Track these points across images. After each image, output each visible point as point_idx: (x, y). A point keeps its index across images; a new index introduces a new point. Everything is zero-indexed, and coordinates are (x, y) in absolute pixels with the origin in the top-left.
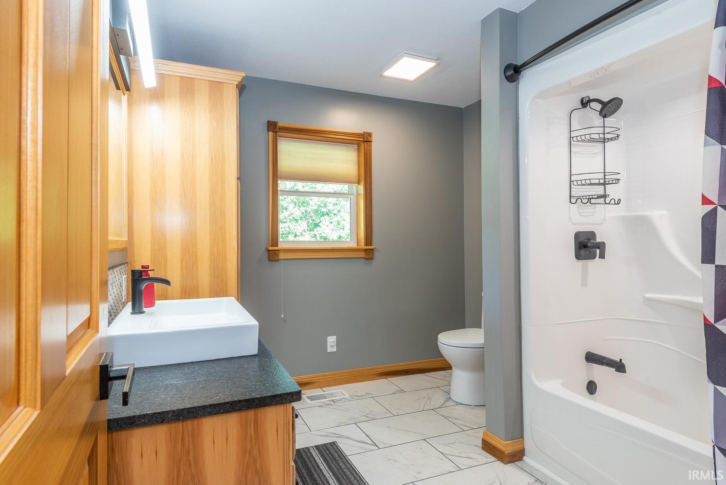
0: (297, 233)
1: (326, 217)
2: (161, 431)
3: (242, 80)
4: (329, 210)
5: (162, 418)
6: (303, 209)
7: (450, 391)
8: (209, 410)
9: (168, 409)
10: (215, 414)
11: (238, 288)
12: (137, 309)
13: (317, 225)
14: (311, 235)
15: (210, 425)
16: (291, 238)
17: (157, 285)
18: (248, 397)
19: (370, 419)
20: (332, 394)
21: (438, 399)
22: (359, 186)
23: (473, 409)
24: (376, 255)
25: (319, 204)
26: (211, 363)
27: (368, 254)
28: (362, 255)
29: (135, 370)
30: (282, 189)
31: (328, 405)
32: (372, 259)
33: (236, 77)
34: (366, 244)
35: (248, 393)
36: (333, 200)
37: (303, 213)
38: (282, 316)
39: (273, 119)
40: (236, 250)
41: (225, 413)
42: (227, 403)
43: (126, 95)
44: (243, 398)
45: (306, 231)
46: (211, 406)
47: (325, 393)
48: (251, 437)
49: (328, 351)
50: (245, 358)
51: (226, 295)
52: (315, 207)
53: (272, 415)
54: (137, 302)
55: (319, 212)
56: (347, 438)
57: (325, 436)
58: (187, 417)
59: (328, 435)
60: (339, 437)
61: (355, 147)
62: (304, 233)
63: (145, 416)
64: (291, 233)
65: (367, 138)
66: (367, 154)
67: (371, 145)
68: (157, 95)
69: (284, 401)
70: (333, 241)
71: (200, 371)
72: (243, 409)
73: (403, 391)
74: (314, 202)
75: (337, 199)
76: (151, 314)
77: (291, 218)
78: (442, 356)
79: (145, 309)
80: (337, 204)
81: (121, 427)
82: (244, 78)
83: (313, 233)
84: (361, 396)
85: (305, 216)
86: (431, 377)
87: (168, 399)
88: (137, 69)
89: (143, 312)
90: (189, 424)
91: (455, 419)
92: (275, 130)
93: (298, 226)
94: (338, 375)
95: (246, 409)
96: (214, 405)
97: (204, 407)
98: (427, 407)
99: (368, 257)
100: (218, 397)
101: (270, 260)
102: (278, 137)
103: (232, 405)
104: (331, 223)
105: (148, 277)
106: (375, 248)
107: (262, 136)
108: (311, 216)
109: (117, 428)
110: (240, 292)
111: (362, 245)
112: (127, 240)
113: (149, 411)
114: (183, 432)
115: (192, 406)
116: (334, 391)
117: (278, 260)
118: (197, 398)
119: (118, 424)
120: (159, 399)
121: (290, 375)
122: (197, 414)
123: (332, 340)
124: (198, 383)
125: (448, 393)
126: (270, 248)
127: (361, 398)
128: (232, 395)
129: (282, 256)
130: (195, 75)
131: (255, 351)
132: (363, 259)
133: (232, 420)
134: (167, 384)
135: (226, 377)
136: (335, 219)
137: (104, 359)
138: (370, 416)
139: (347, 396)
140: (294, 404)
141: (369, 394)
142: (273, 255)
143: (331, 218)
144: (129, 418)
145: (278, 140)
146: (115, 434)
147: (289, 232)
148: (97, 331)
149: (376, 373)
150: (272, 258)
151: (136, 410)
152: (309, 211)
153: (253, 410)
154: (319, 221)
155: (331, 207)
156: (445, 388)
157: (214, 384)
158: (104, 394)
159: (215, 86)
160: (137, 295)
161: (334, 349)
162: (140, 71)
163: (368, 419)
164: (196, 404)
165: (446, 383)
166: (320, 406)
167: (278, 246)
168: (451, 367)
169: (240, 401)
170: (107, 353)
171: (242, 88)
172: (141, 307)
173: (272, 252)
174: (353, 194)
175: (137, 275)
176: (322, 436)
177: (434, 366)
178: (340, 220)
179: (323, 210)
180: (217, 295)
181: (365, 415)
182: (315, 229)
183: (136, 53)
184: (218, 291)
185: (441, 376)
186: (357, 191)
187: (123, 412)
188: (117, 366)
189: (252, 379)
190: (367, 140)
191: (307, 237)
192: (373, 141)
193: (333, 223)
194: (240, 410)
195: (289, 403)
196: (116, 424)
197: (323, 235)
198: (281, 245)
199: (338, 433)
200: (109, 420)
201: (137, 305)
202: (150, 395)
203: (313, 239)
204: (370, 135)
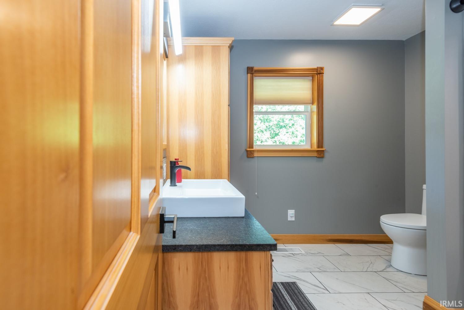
0: (263, 140)
1: (284, 129)
2: (190, 257)
3: (232, 42)
4: (286, 124)
5: (190, 249)
6: (267, 124)
7: (391, 260)
8: (217, 247)
9: (194, 244)
10: (221, 251)
11: (228, 174)
12: (173, 184)
13: (277, 135)
14: (273, 141)
15: (218, 257)
16: (258, 143)
17: (183, 170)
18: (241, 243)
19: (322, 270)
20: (292, 249)
21: (380, 265)
22: (313, 106)
23: (413, 277)
24: (326, 155)
25: (279, 120)
26: (216, 219)
27: (320, 154)
28: (315, 154)
29: (178, 218)
30: (256, 111)
31: (290, 256)
32: (323, 157)
33: (228, 41)
34: (318, 147)
35: (241, 241)
36: (288, 117)
37: (267, 127)
38: (256, 194)
39: (251, 65)
40: (227, 150)
41: (227, 251)
42: (229, 245)
43: (166, 60)
44: (238, 243)
45: (269, 138)
46: (218, 245)
47: (287, 248)
48: (243, 268)
49: (288, 220)
50: (236, 218)
51: (221, 178)
52: (275, 123)
53: (257, 257)
54: (173, 179)
55: (278, 126)
56: (304, 281)
57: (288, 277)
58: (205, 250)
59: (290, 277)
60: (298, 280)
61: (310, 79)
62: (268, 140)
63: (181, 246)
64: (259, 140)
65: (320, 71)
66: (319, 83)
67: (323, 76)
68: (182, 59)
69: (265, 249)
70: (289, 145)
71: (210, 223)
72: (238, 250)
73: (348, 255)
74: (275, 118)
75: (291, 115)
76: (181, 187)
77: (258, 130)
78: (384, 233)
79: (177, 184)
80: (292, 120)
81: (168, 250)
82: (233, 41)
83: (274, 139)
84: (314, 254)
85: (268, 128)
86: (373, 247)
87: (193, 238)
88: (172, 44)
89: (176, 186)
90: (205, 254)
91: (397, 282)
92: (252, 72)
93: (263, 135)
94: (296, 237)
95: (240, 251)
96: (220, 245)
97: (214, 246)
98: (369, 270)
99: (319, 156)
100: (222, 241)
101: (248, 157)
102: (254, 77)
103: (231, 246)
104: (287, 133)
105: (178, 165)
106: (325, 150)
107: (244, 77)
108: (272, 129)
109: (166, 251)
110: (229, 176)
111: (315, 147)
112: (166, 144)
113: (184, 243)
114: (202, 259)
115: (207, 244)
116: (293, 248)
117: (253, 157)
118: (210, 239)
119: (167, 248)
120: (188, 237)
121: (268, 232)
122: (211, 249)
123: (291, 213)
124: (210, 230)
125: (389, 261)
126: (248, 149)
127: (314, 255)
128: (231, 240)
129: (256, 155)
130: (204, 43)
131: (243, 215)
132: (316, 158)
133: (232, 256)
134: (192, 229)
135: (226, 229)
136: (291, 130)
137: (162, 210)
138: (322, 269)
139: (303, 252)
140: (271, 252)
141: (320, 253)
142: (250, 154)
143: (287, 129)
144: (173, 246)
145: (254, 79)
146: (165, 254)
147: (257, 139)
148: (159, 194)
149: (327, 239)
150: (249, 156)
151: (176, 242)
152: (271, 125)
153: (244, 251)
154: (278, 131)
155: (287, 122)
156: (387, 258)
157: (219, 232)
158: (162, 231)
159: (216, 49)
160: (173, 175)
161: (293, 219)
162: (173, 45)
163: (320, 271)
164: (210, 243)
165: (387, 254)
166: (283, 256)
167: (253, 148)
168: (393, 242)
169: (236, 245)
170: (162, 207)
171: (231, 48)
172: (175, 183)
173: (249, 152)
174: (308, 112)
175: (173, 164)
176: (285, 276)
177: (375, 239)
178: (295, 131)
179: (282, 124)
180: (216, 178)
181: (318, 267)
182: (276, 137)
183: (172, 36)
184: (216, 175)
185: (382, 248)
186: (311, 109)
187: (169, 242)
188: (168, 216)
189: (243, 232)
190: (320, 73)
191: (270, 142)
192: (325, 72)
193: (289, 133)
194: (236, 250)
195: (268, 251)
196: (166, 248)
197: (281, 141)
198: (255, 148)
199: (297, 277)
200: (163, 246)
201: (173, 181)
202: (183, 234)
203: (275, 144)
204: (322, 69)
